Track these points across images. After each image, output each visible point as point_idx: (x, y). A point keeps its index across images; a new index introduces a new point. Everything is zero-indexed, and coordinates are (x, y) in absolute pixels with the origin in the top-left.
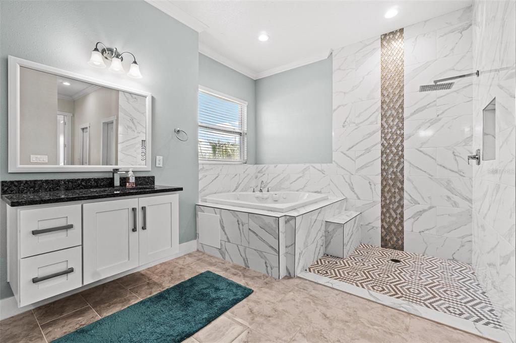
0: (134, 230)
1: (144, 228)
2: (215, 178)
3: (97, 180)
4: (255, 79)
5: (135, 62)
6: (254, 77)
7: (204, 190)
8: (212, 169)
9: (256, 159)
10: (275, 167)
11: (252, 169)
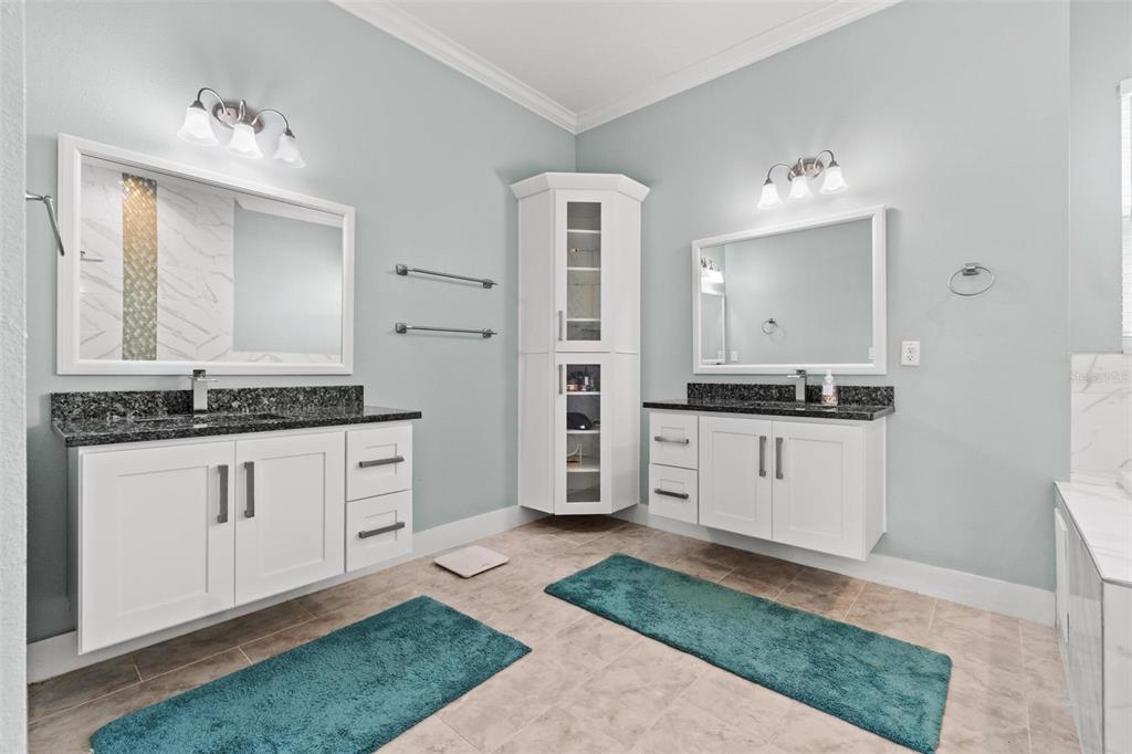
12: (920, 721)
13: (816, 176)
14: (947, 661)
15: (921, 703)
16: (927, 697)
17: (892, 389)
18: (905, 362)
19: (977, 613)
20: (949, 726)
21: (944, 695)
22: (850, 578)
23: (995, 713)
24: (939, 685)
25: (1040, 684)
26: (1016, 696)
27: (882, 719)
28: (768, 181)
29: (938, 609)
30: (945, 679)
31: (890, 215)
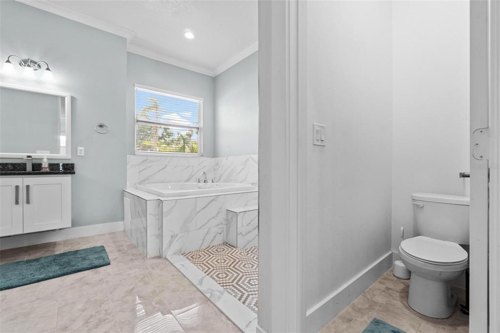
0: (17, 202)
1: (28, 202)
2: (162, 169)
3: (14, 165)
4: (214, 76)
5: (48, 69)
6: (212, 74)
7: (148, 179)
8: (158, 160)
9: (214, 152)
10: (227, 159)
11: (208, 162)
12: (104, 259)
13: (36, 70)
14: (103, 247)
15: (101, 257)
16: (103, 255)
17: (73, 164)
18: (78, 154)
19: (104, 235)
20: (110, 258)
21: (106, 252)
22: (56, 242)
23: (119, 250)
24: (104, 252)
25: (126, 242)
26: (122, 246)
27: (94, 265)
28: (8, 61)
29: (93, 238)
30: (105, 250)
31: (73, 99)
